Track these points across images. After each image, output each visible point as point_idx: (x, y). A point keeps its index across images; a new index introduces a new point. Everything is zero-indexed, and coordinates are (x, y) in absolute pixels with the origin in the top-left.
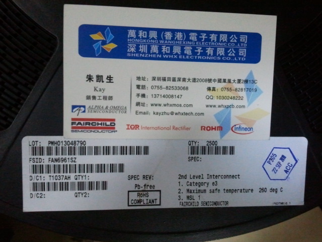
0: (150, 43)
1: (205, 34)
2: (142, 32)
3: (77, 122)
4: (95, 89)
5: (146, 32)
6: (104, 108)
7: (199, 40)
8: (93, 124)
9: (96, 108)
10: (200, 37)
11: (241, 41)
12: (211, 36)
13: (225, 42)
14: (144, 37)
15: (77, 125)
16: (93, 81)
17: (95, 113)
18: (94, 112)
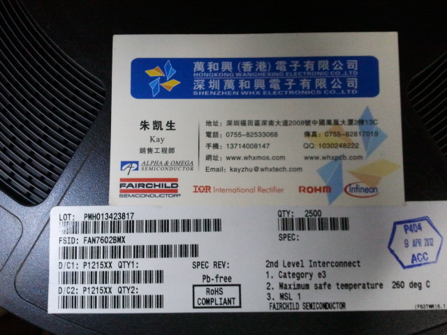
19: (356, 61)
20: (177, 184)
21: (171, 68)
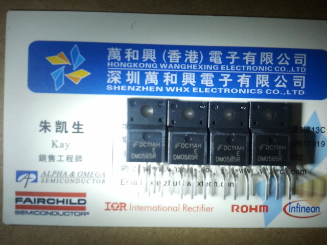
0: (145, 68)
1: (236, 53)
2: (131, 51)
3: (24, 198)
4: (54, 144)
5: (137, 52)
6: (68, 174)
7: (226, 62)
8: (50, 201)
9: (55, 175)
10: (227, 57)
11: (296, 63)
12: (245, 56)
13: (269, 64)
14: (134, 58)
15: (25, 202)
16: (50, 131)
17: (53, 184)
18: (52, 181)
19: (305, 55)
20: (84, 200)
21: (79, 54)
